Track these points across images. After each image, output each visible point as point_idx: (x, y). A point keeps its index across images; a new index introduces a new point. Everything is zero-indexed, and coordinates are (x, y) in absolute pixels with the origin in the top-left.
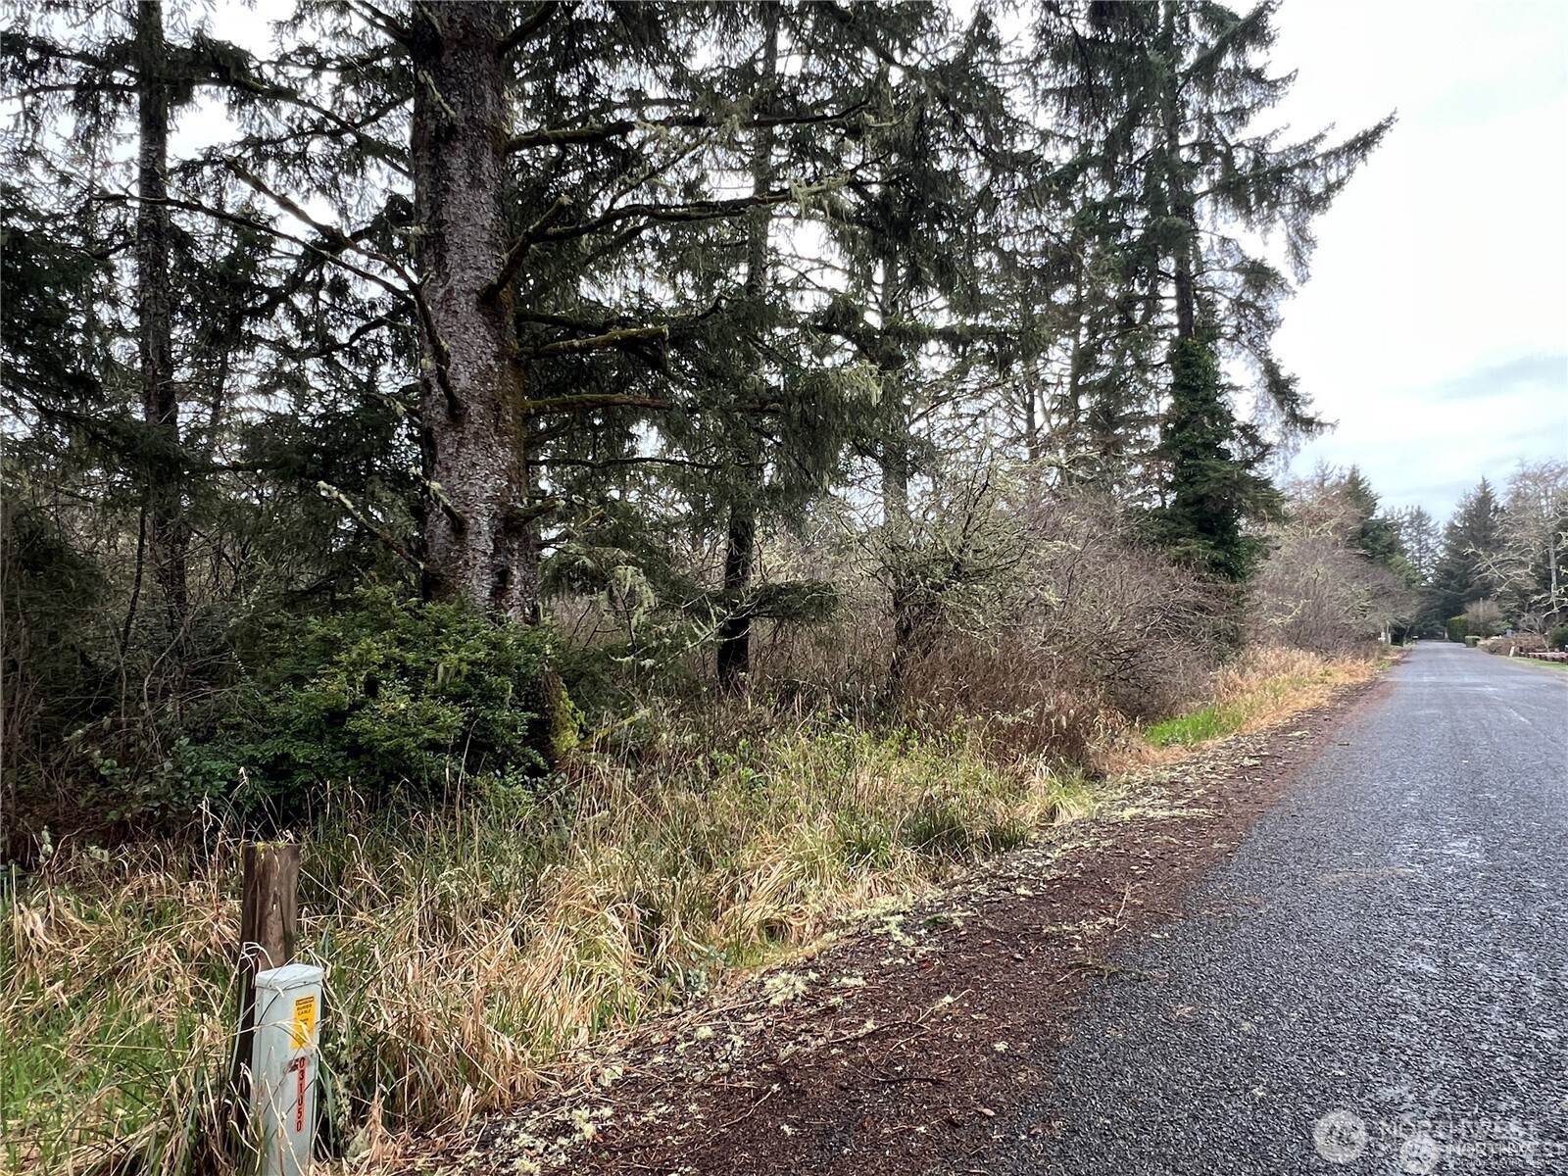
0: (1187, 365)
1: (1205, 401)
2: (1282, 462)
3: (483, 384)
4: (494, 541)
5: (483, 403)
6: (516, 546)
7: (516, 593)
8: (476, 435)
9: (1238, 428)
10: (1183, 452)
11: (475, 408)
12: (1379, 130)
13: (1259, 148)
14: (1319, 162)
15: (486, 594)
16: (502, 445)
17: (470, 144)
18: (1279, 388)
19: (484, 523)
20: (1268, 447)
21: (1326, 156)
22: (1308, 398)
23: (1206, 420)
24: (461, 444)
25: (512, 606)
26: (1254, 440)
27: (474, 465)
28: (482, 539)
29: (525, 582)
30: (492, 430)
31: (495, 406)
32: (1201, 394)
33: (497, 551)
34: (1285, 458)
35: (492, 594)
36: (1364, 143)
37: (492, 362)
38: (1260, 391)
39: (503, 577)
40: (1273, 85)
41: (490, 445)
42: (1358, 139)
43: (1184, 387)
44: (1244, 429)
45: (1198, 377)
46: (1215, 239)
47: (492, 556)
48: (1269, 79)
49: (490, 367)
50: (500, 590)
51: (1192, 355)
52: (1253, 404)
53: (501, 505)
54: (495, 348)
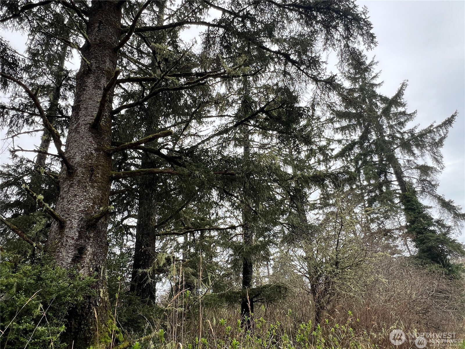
0: (408, 201)
1: (419, 213)
2: (458, 231)
3: (86, 160)
4: (79, 232)
5: (85, 168)
6: (92, 235)
7: (87, 260)
8: (79, 181)
9: (435, 222)
10: (417, 232)
11: (80, 170)
12: (453, 116)
13: (411, 132)
14: (435, 130)
15: (70, 260)
16: (93, 187)
17: (96, 75)
18: (446, 205)
19: (75, 223)
20: (449, 227)
21: (437, 128)
22: (460, 207)
23: (422, 219)
24: (71, 186)
25: (83, 267)
26: (443, 226)
27: (76, 195)
28: (72, 231)
29: (94, 254)
30: (88, 180)
31: (91, 170)
32: (417, 211)
33: (80, 237)
34: (459, 230)
35: (73, 260)
36: (449, 122)
37: (93, 152)
38: (439, 207)
39: (81, 251)
40: (410, 115)
41: (86, 187)
42: (446, 121)
43: (410, 209)
44: (438, 222)
45: (413, 205)
46: (405, 161)
47: (77, 240)
48: (408, 113)
49: (92, 154)
50: (78, 258)
51: (409, 198)
52: (438, 212)
53: (87, 214)
54: (96, 146)
